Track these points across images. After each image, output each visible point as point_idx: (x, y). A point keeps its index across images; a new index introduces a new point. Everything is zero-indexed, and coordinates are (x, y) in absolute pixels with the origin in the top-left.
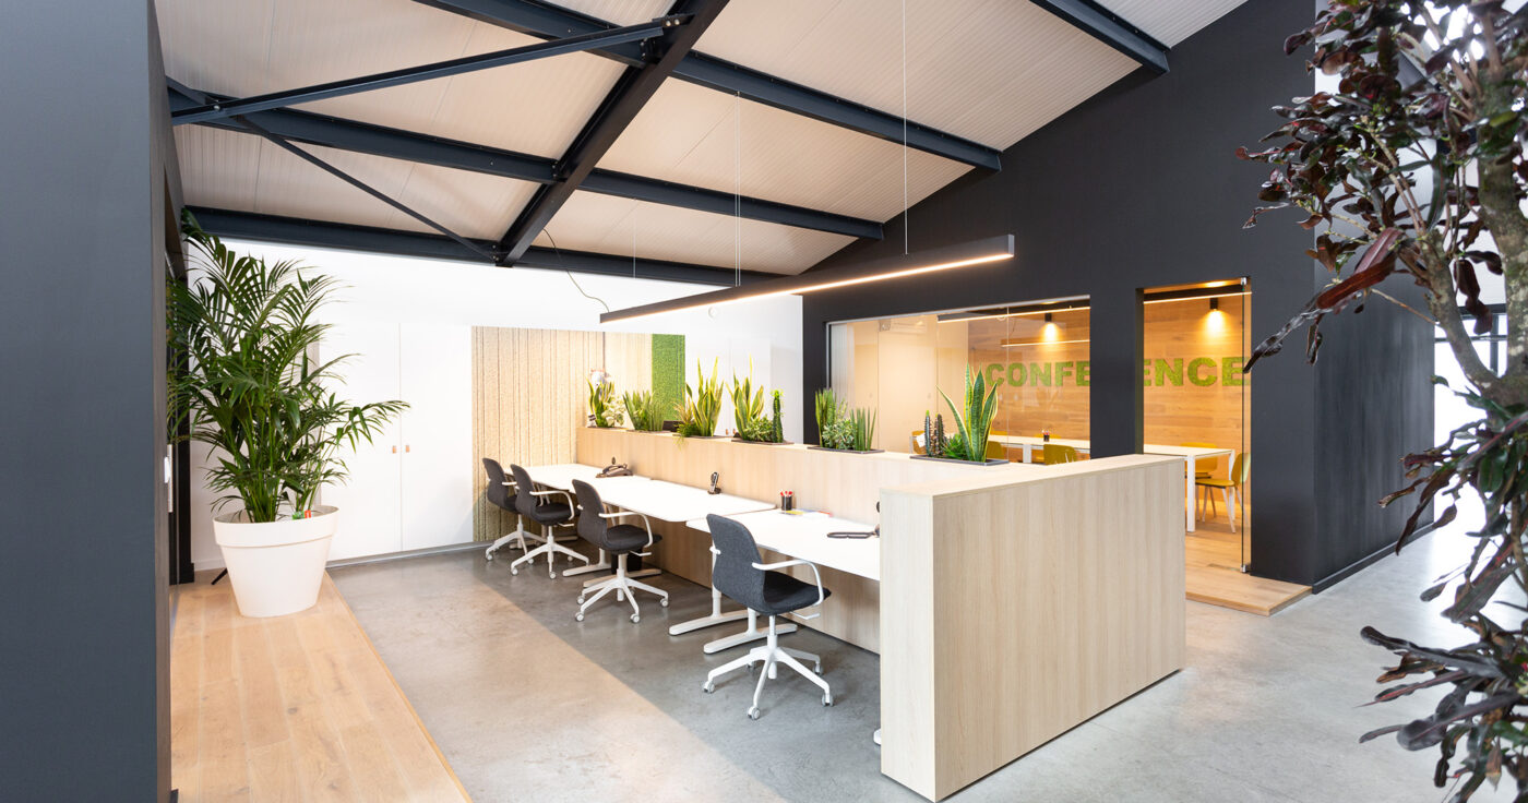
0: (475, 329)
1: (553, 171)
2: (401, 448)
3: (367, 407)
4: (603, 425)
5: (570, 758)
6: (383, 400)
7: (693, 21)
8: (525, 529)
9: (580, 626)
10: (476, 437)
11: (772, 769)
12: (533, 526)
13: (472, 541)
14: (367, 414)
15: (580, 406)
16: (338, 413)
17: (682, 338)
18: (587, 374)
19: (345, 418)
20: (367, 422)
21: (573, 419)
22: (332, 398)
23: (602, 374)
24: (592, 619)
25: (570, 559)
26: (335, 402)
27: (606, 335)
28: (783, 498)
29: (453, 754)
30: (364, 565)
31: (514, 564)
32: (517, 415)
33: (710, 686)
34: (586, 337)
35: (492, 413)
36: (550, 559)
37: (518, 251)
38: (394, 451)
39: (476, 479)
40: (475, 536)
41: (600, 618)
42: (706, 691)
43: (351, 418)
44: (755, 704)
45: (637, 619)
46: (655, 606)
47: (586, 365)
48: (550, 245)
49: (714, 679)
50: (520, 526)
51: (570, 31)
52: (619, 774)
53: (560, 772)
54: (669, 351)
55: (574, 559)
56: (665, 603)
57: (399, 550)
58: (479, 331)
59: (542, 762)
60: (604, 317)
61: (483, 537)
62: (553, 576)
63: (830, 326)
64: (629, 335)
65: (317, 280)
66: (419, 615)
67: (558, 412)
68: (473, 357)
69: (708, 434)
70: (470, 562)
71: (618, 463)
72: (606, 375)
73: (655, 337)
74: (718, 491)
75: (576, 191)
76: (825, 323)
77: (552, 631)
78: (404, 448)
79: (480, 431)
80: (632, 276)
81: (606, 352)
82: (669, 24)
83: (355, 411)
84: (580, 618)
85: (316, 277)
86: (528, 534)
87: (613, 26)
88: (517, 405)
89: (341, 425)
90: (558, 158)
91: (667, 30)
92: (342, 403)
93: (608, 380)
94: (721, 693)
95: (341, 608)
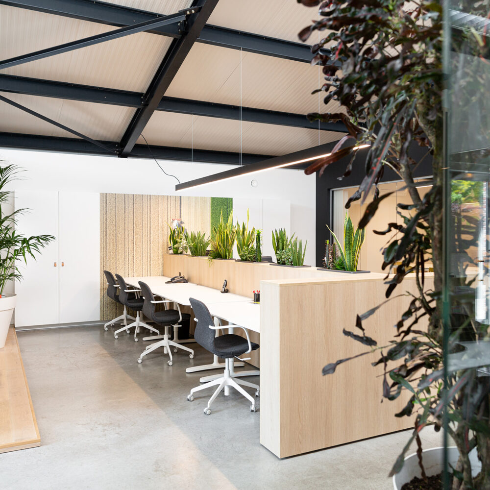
0: (102, 195)
1: (142, 100)
2: (59, 264)
3: (31, 238)
4: (176, 252)
5: (100, 424)
6: (40, 233)
7: (202, 10)
8: (128, 313)
9: (140, 366)
10: (102, 258)
11: (202, 437)
12: (132, 312)
13: (99, 319)
14: (31, 242)
15: (165, 242)
16: (16, 241)
17: (231, 200)
18: (169, 223)
19: (19, 245)
20: (30, 247)
21: (161, 250)
22: (13, 233)
23: (179, 221)
24: (147, 362)
25: (151, 332)
26: (15, 235)
27: (182, 198)
28: (255, 294)
29: (43, 418)
30: (38, 330)
31: (116, 332)
32: (127, 246)
33: (190, 397)
34: (169, 200)
35: (111, 245)
36: (137, 331)
37: (129, 148)
38: (55, 266)
39: (102, 284)
40: (101, 317)
41: (152, 362)
42: (188, 400)
43: (23, 244)
44: (209, 406)
45: (171, 364)
46: (186, 358)
47: (169, 217)
48: (144, 143)
49: (193, 393)
50: (125, 312)
51: (135, 21)
52: (120, 433)
53: (92, 429)
54: (222, 207)
55: (154, 332)
56: (191, 356)
57: (58, 323)
58: (104, 196)
59: (85, 425)
60: (178, 187)
61: (105, 318)
62: (136, 340)
63: (333, 192)
64: (196, 198)
65: (9, 167)
66: (55, 356)
67: (152, 245)
68: (101, 211)
69: (225, 258)
70: (98, 332)
71: (182, 275)
72: (182, 223)
73: (213, 199)
74: (226, 291)
75: (155, 112)
76: (329, 190)
77: (122, 367)
78: (61, 264)
79: (105, 255)
80: (191, 161)
81: (182, 209)
82: (188, 13)
83: (25, 241)
84: (140, 361)
85: (8, 166)
86: (129, 317)
87: (160, 16)
88: (127, 240)
89: (17, 248)
90: (145, 92)
91: (188, 16)
92: (19, 236)
93: (183, 225)
94: (197, 402)
95: (15, 349)
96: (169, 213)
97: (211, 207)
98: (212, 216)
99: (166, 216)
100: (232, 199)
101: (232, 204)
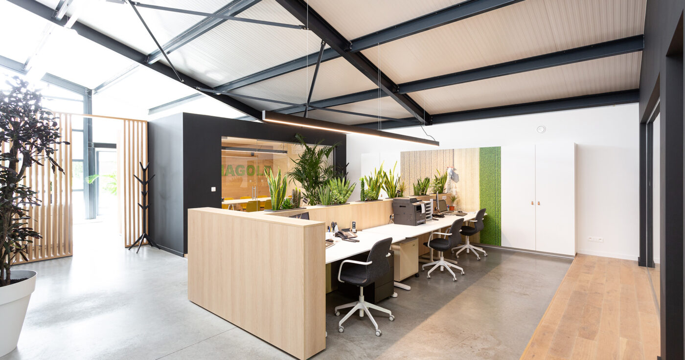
96: (445, 163)
97: (480, 156)
98: (480, 163)
99: (442, 165)
100: (500, 147)
101: (500, 152)
